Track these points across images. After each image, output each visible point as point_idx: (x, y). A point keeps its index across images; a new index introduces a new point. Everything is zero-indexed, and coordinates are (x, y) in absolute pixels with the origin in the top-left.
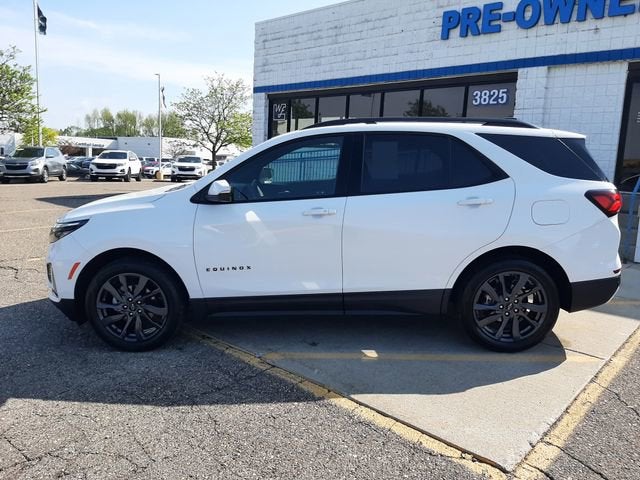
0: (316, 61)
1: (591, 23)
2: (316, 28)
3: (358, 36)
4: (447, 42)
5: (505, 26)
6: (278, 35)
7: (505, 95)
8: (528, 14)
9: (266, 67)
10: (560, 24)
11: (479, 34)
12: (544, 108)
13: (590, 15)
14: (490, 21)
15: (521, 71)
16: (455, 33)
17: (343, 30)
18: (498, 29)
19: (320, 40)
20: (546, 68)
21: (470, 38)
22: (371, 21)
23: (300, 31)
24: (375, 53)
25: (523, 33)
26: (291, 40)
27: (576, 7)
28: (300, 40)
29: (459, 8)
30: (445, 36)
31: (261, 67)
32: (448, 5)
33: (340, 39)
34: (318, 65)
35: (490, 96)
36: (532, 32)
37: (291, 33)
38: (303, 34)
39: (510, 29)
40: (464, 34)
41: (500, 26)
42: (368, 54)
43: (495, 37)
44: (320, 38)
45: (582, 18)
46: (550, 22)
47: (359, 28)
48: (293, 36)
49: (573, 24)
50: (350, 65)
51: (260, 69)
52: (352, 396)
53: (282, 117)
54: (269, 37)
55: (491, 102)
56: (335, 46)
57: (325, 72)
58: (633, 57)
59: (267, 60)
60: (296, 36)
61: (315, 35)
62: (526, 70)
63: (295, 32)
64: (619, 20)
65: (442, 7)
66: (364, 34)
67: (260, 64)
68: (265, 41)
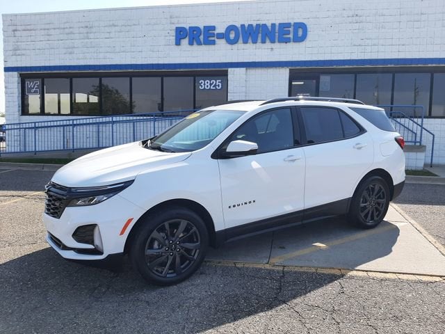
0: (70, 50)
1: (268, 45)
2: (67, 25)
3: (107, 35)
4: (179, 47)
5: (218, 41)
6: (29, 27)
7: (220, 84)
8: (232, 36)
9: (17, 52)
10: (251, 44)
11: (201, 45)
12: (246, 93)
13: (268, 41)
14: (209, 37)
15: (230, 70)
16: (185, 42)
17: (94, 30)
18: (213, 43)
19: (72, 35)
20: (245, 69)
21: (195, 47)
22: (117, 26)
23: (52, 26)
24: (122, 49)
25: (229, 46)
26: (43, 32)
27: (260, 35)
28: (52, 33)
29: (187, 26)
30: (178, 43)
32: (178, 23)
33: (91, 36)
34: (71, 53)
35: (211, 84)
36: (235, 46)
37: (43, 27)
38: (55, 29)
39: (221, 43)
40: (191, 43)
41: (214, 40)
42: (117, 50)
43: (212, 47)
44: (72, 33)
45: (264, 42)
46: (245, 42)
47: (108, 29)
48: (45, 29)
49: (259, 44)
50: (101, 55)
51: (10, 53)
52: (357, 268)
53: (35, 92)
54: (19, 28)
55: (212, 88)
56: (86, 40)
57: (78, 59)
58: (292, 66)
59: (18, 46)
60: (48, 29)
61: (67, 31)
62: (233, 69)
63: (47, 27)
64: (283, 45)
65: (173, 23)
66: (112, 35)
67: (11, 48)
68: (14, 31)
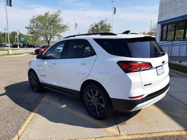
0: (176, 10)
6: (165, 4)
9: (162, 15)
19: (177, 3)
26: (169, 4)
28: (171, 4)
31: (160, 15)
38: (172, 2)
48: (169, 3)
51: (160, 16)
53: (165, 31)
54: (163, 5)
59: (162, 12)
68: (162, 6)
